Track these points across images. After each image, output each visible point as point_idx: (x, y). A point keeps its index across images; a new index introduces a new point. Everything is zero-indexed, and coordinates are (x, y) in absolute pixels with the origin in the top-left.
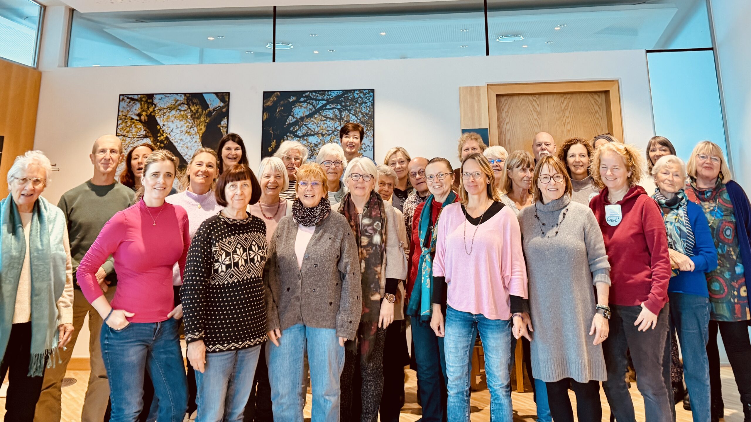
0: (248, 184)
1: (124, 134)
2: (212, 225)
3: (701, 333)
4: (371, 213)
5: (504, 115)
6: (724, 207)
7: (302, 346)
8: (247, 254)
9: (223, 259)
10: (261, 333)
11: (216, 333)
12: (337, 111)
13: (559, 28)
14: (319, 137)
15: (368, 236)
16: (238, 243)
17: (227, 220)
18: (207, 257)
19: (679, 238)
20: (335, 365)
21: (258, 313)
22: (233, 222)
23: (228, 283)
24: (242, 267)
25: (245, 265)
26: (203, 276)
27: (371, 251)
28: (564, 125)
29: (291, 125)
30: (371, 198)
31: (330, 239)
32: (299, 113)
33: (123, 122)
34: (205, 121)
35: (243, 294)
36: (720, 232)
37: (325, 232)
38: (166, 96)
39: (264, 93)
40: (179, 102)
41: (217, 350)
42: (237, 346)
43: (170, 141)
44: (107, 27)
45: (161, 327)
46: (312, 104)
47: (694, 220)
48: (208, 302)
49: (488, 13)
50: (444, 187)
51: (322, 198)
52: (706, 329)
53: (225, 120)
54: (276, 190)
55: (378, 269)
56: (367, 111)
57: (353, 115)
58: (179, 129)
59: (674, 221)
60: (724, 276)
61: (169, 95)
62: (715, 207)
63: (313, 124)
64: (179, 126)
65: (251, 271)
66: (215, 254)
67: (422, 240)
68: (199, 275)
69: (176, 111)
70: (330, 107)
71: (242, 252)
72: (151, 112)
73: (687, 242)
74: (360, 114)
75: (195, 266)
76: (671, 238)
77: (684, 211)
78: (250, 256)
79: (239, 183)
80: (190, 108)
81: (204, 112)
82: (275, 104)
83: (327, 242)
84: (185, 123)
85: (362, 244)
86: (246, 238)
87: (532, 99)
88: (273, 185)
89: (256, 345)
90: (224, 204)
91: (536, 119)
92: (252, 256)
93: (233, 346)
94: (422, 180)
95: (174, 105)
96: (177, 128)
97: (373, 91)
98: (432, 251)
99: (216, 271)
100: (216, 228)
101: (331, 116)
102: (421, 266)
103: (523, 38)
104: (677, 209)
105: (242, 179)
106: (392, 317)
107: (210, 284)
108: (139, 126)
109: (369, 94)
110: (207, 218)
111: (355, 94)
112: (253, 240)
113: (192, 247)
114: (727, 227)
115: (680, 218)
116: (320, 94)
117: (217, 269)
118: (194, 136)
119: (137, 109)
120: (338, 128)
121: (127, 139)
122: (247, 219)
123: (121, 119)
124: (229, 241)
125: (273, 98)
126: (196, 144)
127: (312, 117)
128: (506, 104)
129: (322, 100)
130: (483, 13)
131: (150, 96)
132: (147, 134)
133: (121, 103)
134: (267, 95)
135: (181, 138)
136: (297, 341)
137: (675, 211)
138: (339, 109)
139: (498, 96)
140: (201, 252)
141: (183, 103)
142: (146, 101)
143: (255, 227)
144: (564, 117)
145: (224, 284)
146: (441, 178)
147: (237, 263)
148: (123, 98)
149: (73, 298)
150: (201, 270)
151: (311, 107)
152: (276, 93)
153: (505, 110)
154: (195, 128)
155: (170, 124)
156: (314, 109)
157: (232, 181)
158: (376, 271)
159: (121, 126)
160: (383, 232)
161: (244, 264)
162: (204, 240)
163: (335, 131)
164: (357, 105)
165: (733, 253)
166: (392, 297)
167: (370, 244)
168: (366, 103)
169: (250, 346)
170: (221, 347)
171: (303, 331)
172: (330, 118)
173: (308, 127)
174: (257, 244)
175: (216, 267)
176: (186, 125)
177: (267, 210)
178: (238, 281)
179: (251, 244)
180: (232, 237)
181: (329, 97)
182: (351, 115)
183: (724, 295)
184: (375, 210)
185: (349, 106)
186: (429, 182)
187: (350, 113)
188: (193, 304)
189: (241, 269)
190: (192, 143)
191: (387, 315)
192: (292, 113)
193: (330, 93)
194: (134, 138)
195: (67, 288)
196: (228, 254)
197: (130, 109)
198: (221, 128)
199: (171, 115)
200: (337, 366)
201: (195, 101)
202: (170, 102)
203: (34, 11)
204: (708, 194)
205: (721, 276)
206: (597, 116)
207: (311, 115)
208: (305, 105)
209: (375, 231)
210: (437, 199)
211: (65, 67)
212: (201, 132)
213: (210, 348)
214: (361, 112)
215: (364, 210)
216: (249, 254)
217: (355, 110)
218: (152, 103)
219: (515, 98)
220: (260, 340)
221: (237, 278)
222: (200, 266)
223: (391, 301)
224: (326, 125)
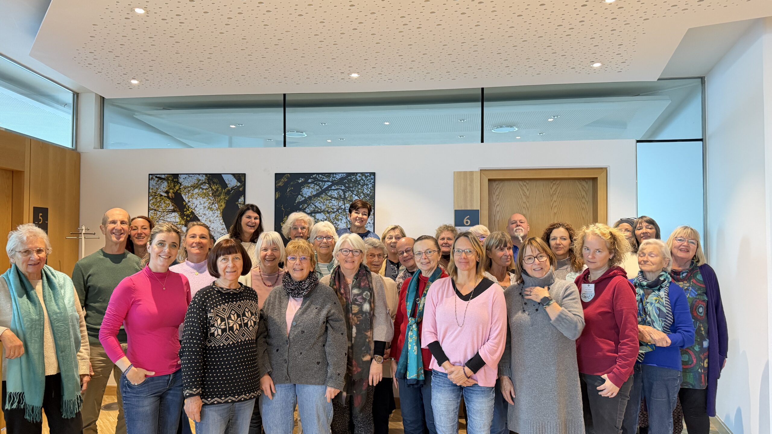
0: (238, 257)
1: (155, 208)
2: (205, 295)
3: (669, 402)
4: (360, 284)
5: (495, 197)
6: (698, 287)
7: (292, 401)
8: (241, 320)
9: (219, 324)
10: (255, 388)
11: (214, 389)
12: (341, 191)
13: (552, 120)
14: (325, 214)
15: (358, 305)
16: (232, 309)
17: (220, 290)
18: (203, 322)
19: (657, 317)
20: (323, 418)
21: (253, 371)
22: (226, 292)
23: (224, 345)
24: (237, 331)
25: (240, 329)
26: (199, 339)
27: (362, 318)
28: (551, 208)
29: (300, 203)
30: (359, 271)
31: (316, 308)
32: (307, 193)
33: (153, 198)
34: (224, 198)
35: (237, 354)
36: (694, 309)
37: (312, 302)
38: (189, 176)
39: (276, 174)
40: (201, 181)
41: (216, 402)
42: (234, 399)
43: (195, 215)
44: (136, 114)
45: (173, 378)
46: (319, 185)
47: (674, 301)
48: (205, 362)
49: (485, 103)
50: (432, 263)
51: (310, 272)
52: (674, 399)
53: (243, 198)
54: (273, 262)
55: (369, 334)
56: (369, 192)
57: (356, 195)
58: (202, 205)
59: (654, 302)
60: (694, 349)
61: (192, 175)
62: (689, 286)
63: (320, 203)
64: (202, 202)
65: (245, 334)
66: (211, 320)
67: (409, 311)
68: (195, 339)
69: (199, 189)
70: (334, 188)
71: (236, 318)
72: (178, 190)
73: (665, 321)
74: (362, 194)
75: (191, 331)
76: (650, 317)
77: (665, 292)
78: (244, 321)
79: (230, 257)
80: (211, 187)
81: (224, 190)
82: (286, 184)
83: (314, 311)
84: (207, 200)
85: (353, 312)
86: (239, 305)
87: (522, 184)
88: (270, 257)
89: (251, 398)
90: (217, 275)
91: (524, 203)
92: (246, 321)
93: (230, 399)
94: (409, 257)
95: (197, 184)
96: (201, 204)
97: (374, 174)
98: (419, 321)
99: (213, 334)
100: (211, 296)
101: (336, 196)
102: (408, 334)
103: (517, 129)
104: (659, 290)
105: (233, 253)
106: (381, 375)
107: (207, 346)
108: (167, 202)
109: (370, 176)
110: (202, 288)
111: (357, 177)
112: (246, 307)
113: (189, 314)
114: (700, 305)
115: (660, 299)
116: (326, 176)
117: (214, 333)
118: (216, 211)
119: (165, 187)
120: (342, 207)
121: (158, 213)
122: (240, 289)
123: (152, 195)
124: (224, 308)
125: (284, 180)
126: (217, 218)
127: (319, 197)
128: (498, 188)
129: (328, 181)
130: (480, 103)
131: (176, 176)
132: (175, 209)
133: (150, 181)
134: (278, 176)
135: (204, 213)
136: (288, 398)
137: (657, 292)
138: (343, 190)
139: (490, 180)
140: (196, 318)
141: (204, 183)
142: (173, 180)
143: (247, 296)
144: (551, 200)
145: (220, 346)
146: (429, 255)
147: (233, 327)
148: (152, 177)
149: (89, 352)
150: (198, 334)
151: (318, 187)
152: (286, 175)
153: (497, 193)
154: (216, 205)
155: (194, 200)
156: (320, 190)
157: (223, 255)
158: (367, 336)
159: (152, 201)
160: (372, 300)
161: (238, 328)
162: (200, 308)
163: (339, 209)
164: (360, 187)
165: (702, 329)
166: (380, 358)
167: (361, 311)
168: (367, 185)
169: (245, 400)
170: (219, 400)
171: (293, 389)
172: (335, 198)
173: (315, 206)
174: (249, 310)
175: (212, 331)
176: (208, 202)
177: (268, 279)
178: (233, 343)
179: (245, 310)
180: (226, 304)
181: (334, 179)
182: (354, 195)
183: (692, 366)
184: (364, 281)
185: (352, 187)
186: (417, 258)
187: (353, 194)
188: (191, 363)
189: (235, 333)
190: (214, 217)
191: (377, 373)
192: (301, 193)
193: (335, 176)
194: (164, 212)
195: (83, 343)
196: (223, 320)
197: (159, 187)
198: (239, 205)
199: (194, 193)
200: (325, 419)
201: (215, 180)
202: (193, 181)
203: (69, 97)
204: (684, 275)
205: (691, 349)
206: (584, 201)
207: (318, 195)
208: (312, 186)
209: (364, 300)
210: (424, 274)
211: (101, 149)
212: (222, 208)
213: (209, 401)
214: (363, 193)
215: (353, 282)
216: (243, 319)
217: (357, 191)
218: (178, 182)
219: (506, 183)
220: (254, 395)
221: (232, 340)
222: (196, 331)
223: (380, 361)
224: (331, 204)
